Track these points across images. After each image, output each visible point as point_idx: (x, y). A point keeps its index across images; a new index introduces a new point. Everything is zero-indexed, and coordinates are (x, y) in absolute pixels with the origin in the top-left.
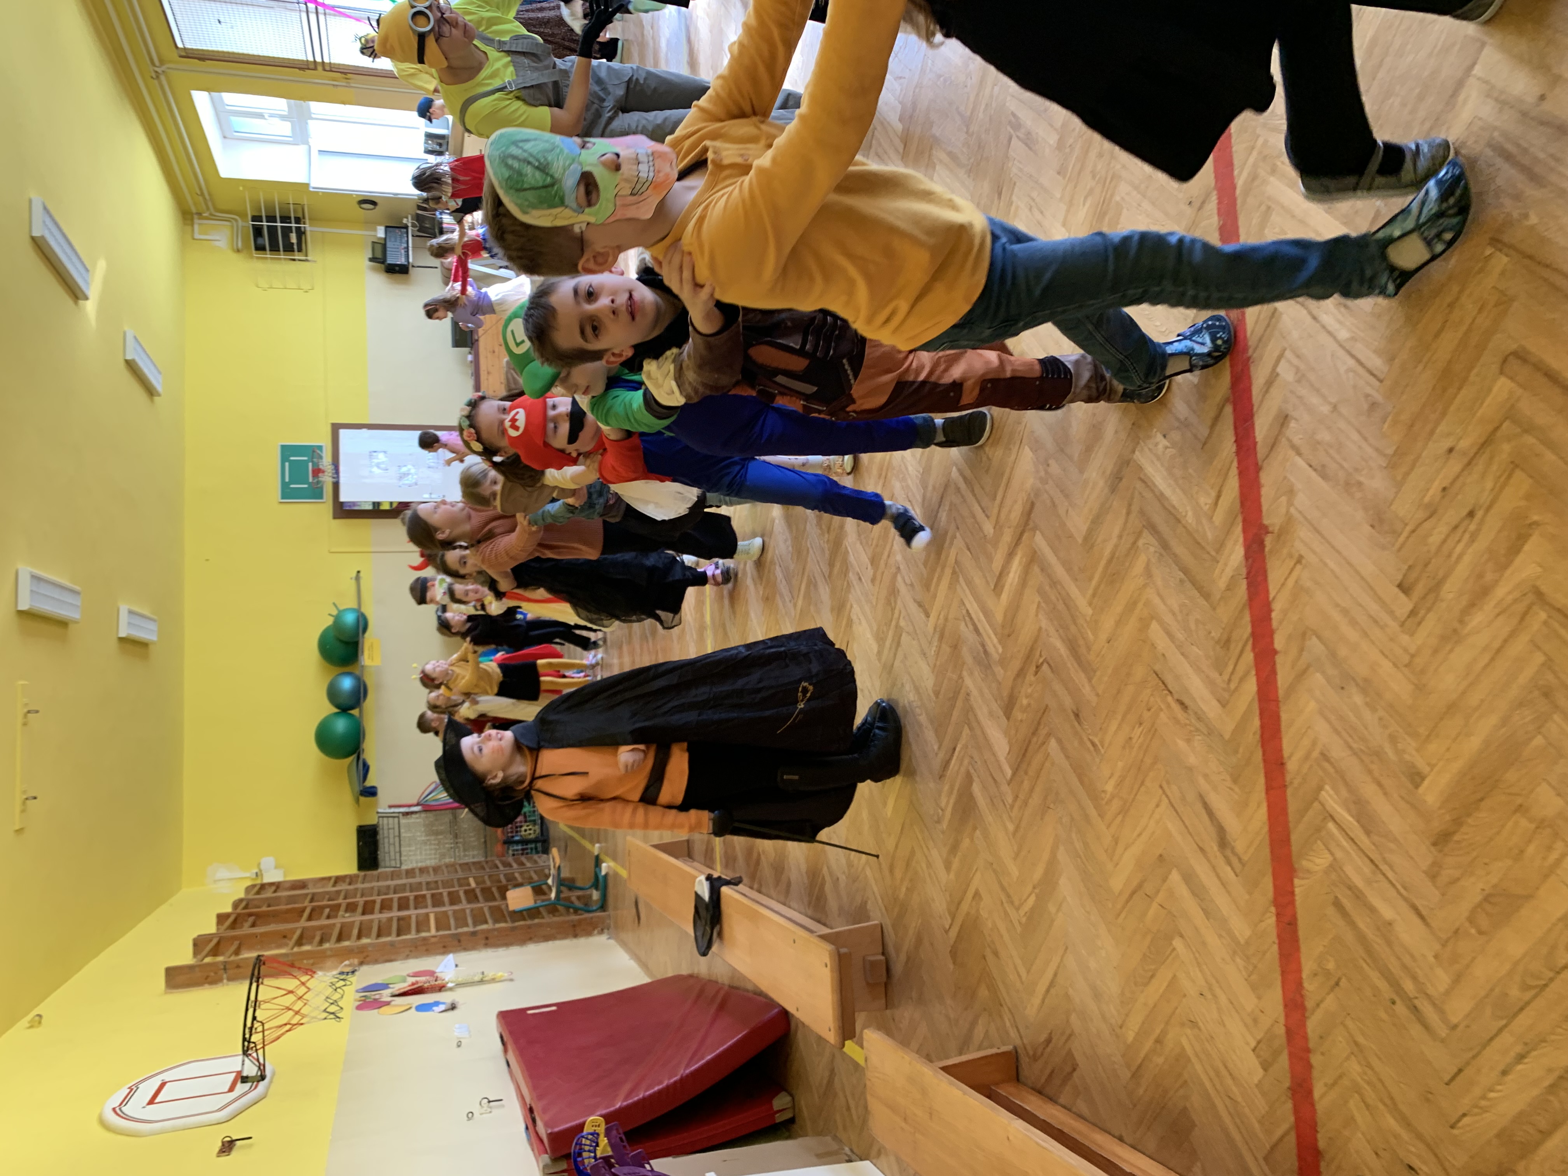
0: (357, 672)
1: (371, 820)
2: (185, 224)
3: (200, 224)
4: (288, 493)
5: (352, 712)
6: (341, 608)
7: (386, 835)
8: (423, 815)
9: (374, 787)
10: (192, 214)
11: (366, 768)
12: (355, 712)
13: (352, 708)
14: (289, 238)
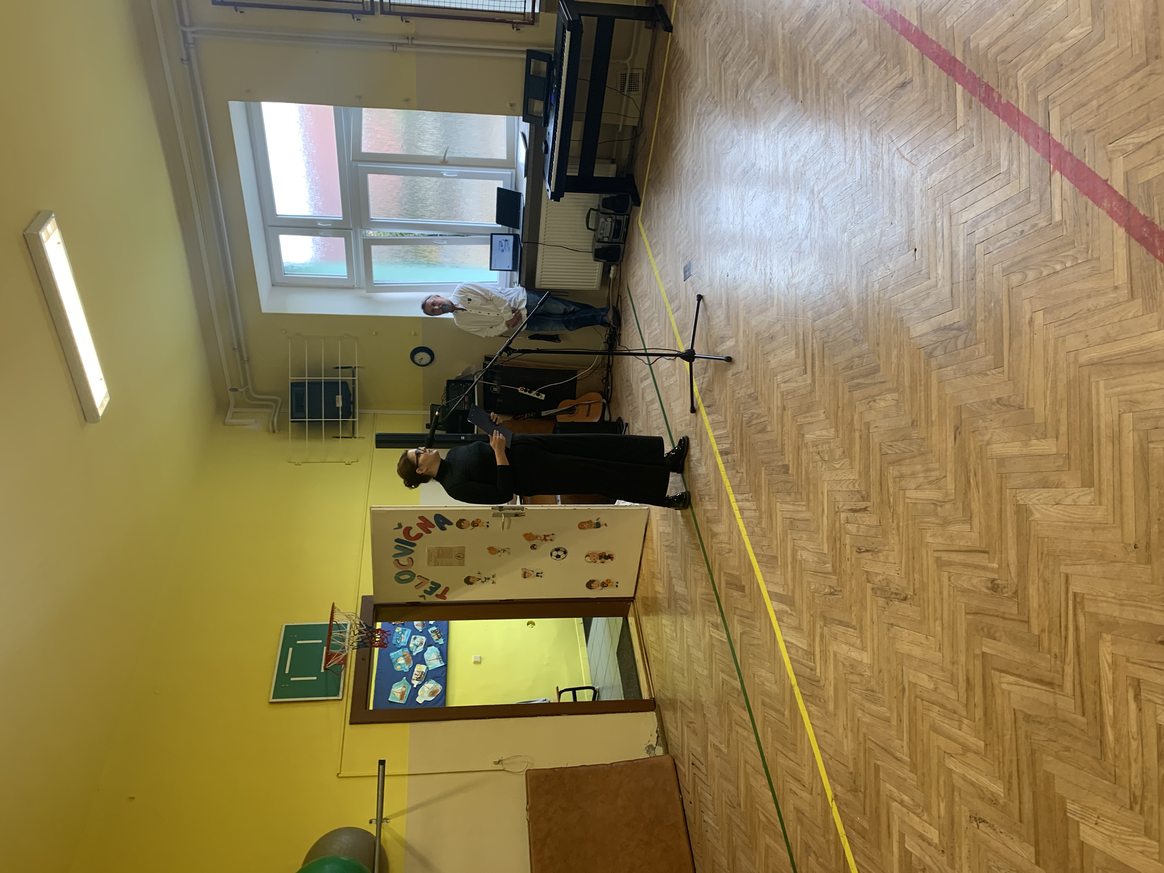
3: (234, 412)
4: (284, 689)
14: (334, 402)
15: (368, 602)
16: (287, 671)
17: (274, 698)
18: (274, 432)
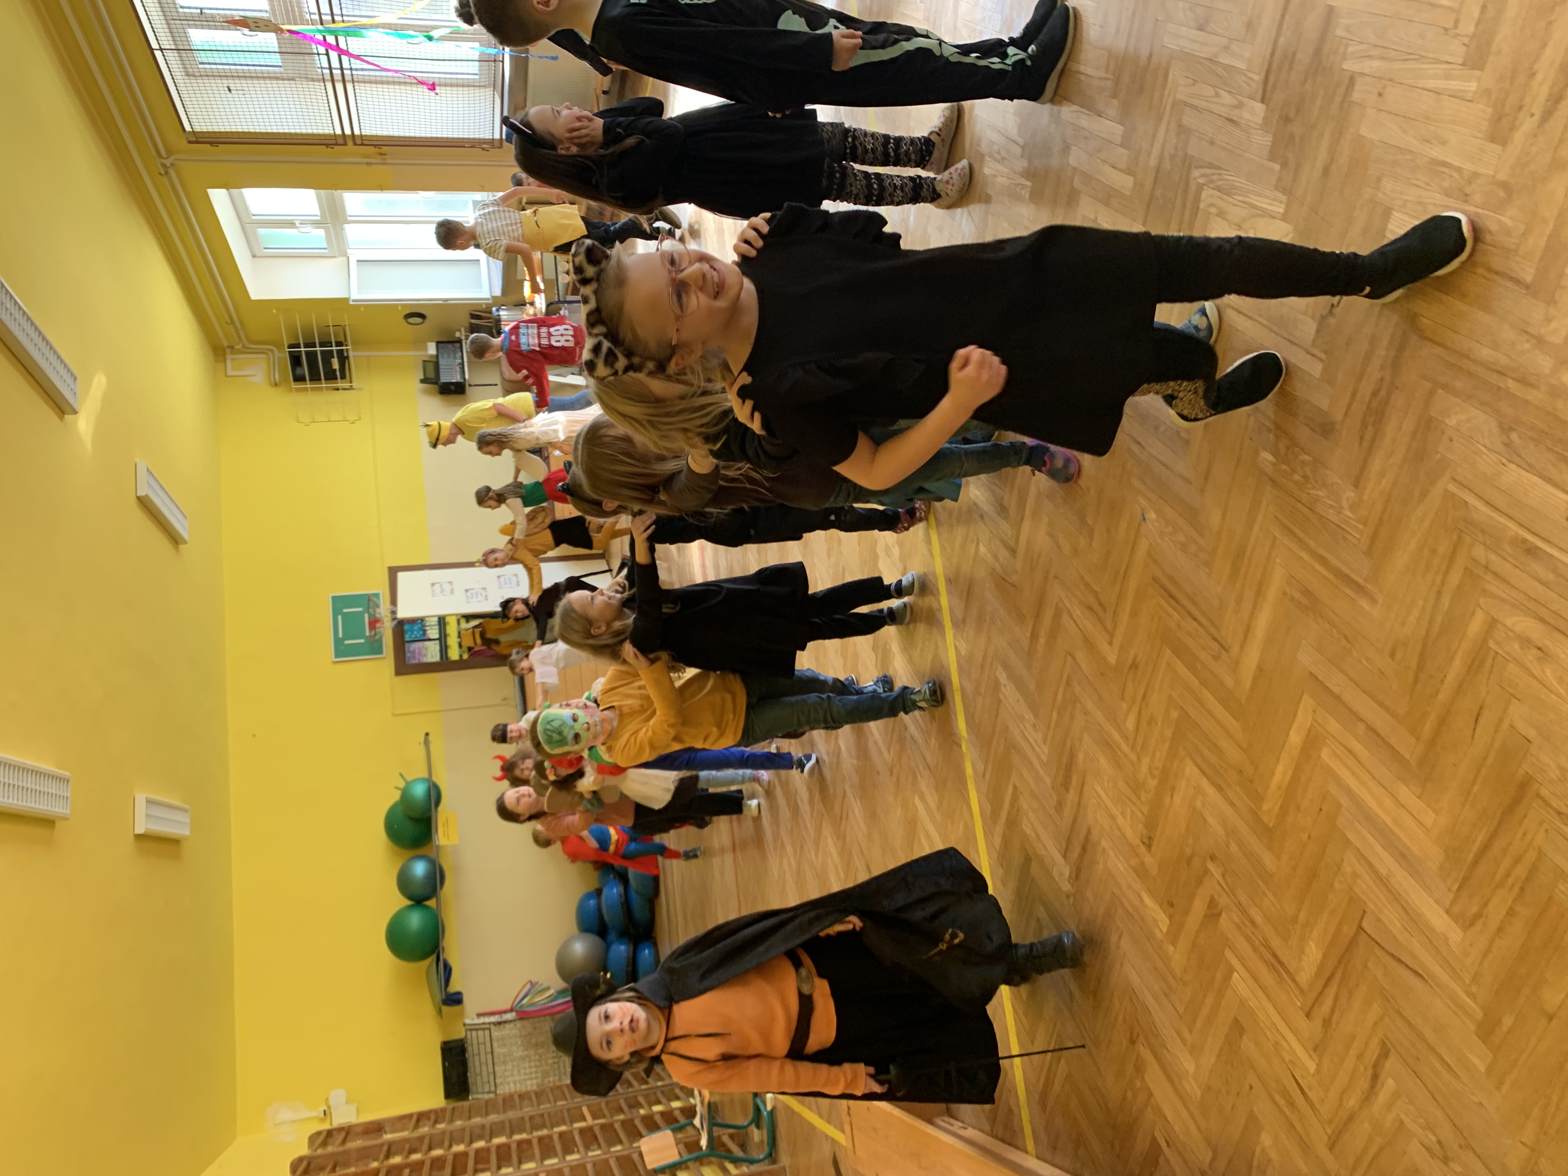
0: (433, 855)
1: (458, 1033)
2: (216, 361)
3: (233, 360)
4: (342, 651)
5: (428, 903)
6: (409, 779)
7: (476, 1052)
8: (519, 1024)
9: (459, 994)
10: (224, 349)
11: (448, 970)
12: (432, 903)
13: (428, 898)
14: (330, 364)
15: (393, 572)
16: (341, 636)
17: (337, 656)
18: (276, 385)
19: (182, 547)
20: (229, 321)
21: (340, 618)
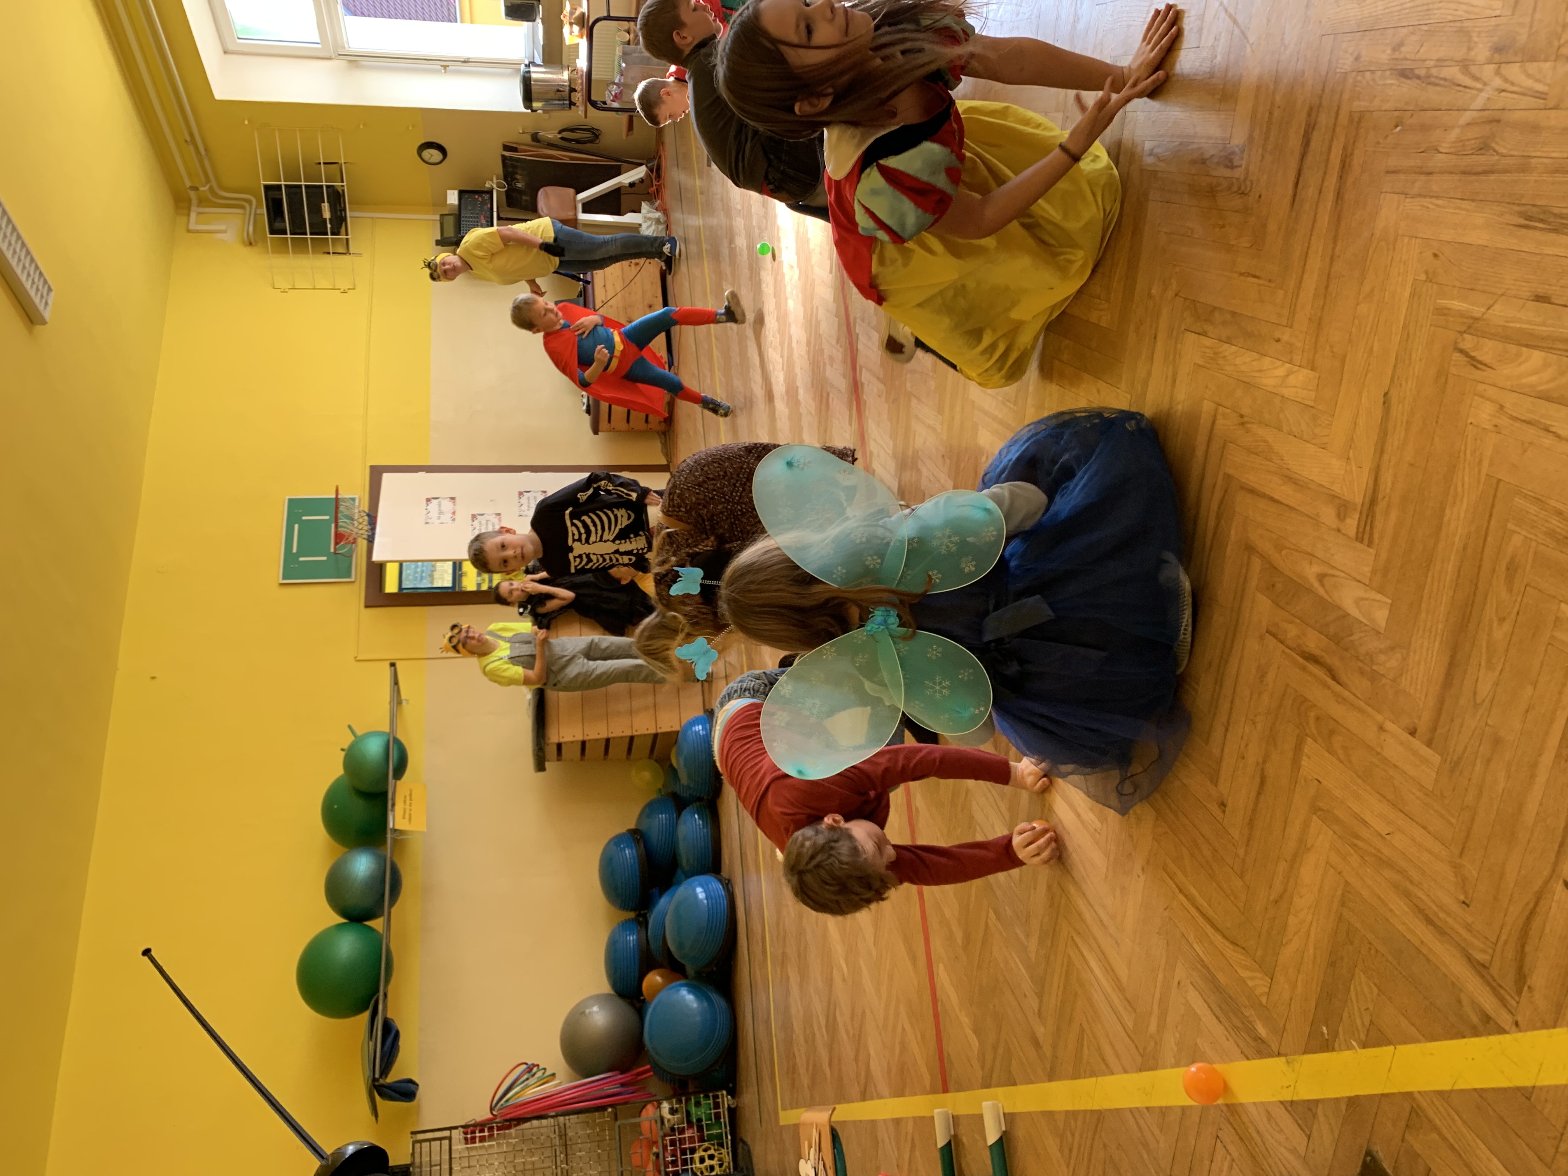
0: (384, 847)
3: (200, 212)
4: (294, 570)
5: (371, 923)
6: (358, 731)
9: (410, 1081)
11: (391, 1034)
12: (377, 923)
13: (371, 915)
14: (319, 211)
15: (376, 473)
16: (295, 550)
17: (284, 578)
18: (251, 244)
19: (39, 328)
20: (188, 139)
21: (296, 526)
